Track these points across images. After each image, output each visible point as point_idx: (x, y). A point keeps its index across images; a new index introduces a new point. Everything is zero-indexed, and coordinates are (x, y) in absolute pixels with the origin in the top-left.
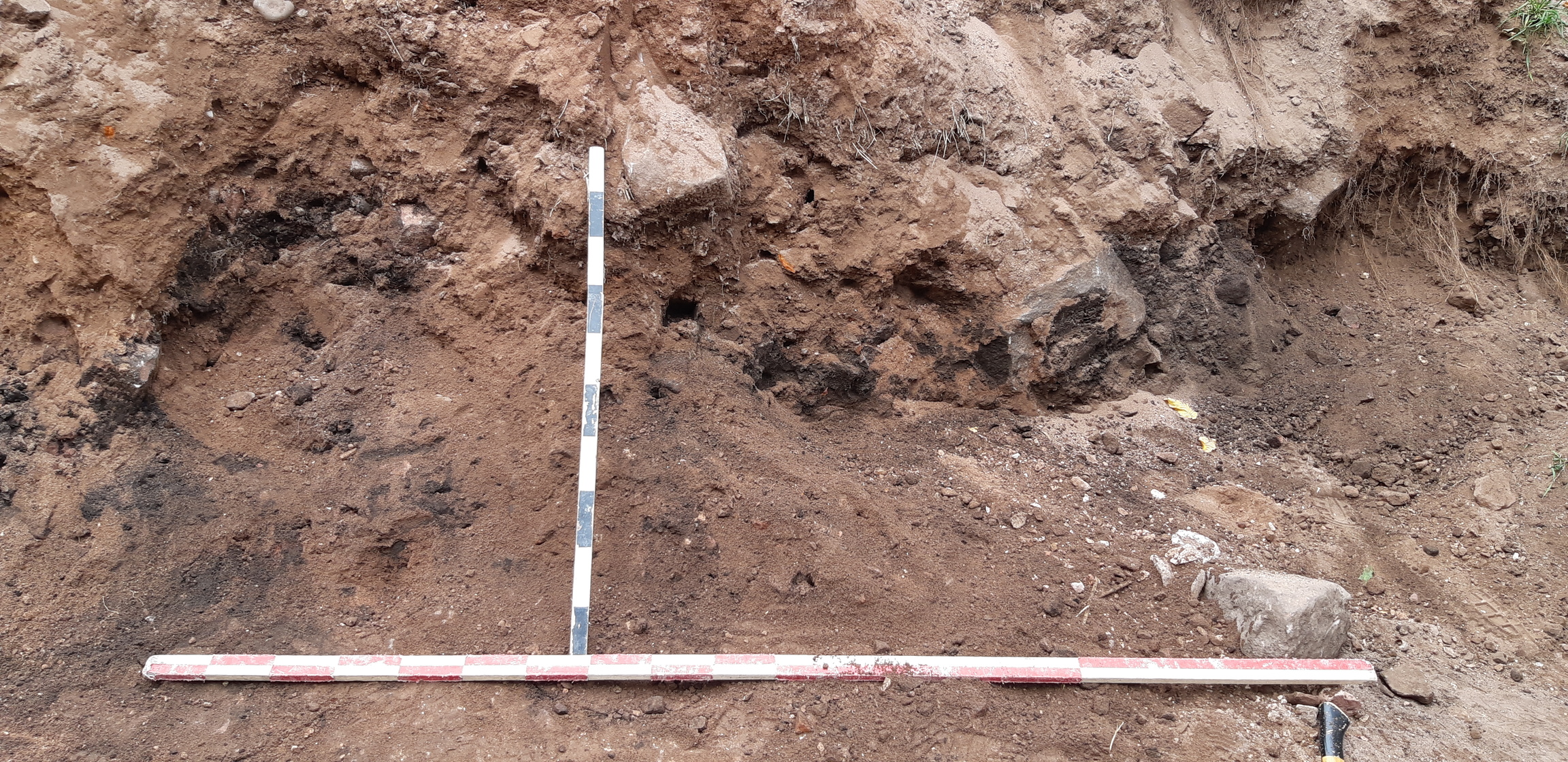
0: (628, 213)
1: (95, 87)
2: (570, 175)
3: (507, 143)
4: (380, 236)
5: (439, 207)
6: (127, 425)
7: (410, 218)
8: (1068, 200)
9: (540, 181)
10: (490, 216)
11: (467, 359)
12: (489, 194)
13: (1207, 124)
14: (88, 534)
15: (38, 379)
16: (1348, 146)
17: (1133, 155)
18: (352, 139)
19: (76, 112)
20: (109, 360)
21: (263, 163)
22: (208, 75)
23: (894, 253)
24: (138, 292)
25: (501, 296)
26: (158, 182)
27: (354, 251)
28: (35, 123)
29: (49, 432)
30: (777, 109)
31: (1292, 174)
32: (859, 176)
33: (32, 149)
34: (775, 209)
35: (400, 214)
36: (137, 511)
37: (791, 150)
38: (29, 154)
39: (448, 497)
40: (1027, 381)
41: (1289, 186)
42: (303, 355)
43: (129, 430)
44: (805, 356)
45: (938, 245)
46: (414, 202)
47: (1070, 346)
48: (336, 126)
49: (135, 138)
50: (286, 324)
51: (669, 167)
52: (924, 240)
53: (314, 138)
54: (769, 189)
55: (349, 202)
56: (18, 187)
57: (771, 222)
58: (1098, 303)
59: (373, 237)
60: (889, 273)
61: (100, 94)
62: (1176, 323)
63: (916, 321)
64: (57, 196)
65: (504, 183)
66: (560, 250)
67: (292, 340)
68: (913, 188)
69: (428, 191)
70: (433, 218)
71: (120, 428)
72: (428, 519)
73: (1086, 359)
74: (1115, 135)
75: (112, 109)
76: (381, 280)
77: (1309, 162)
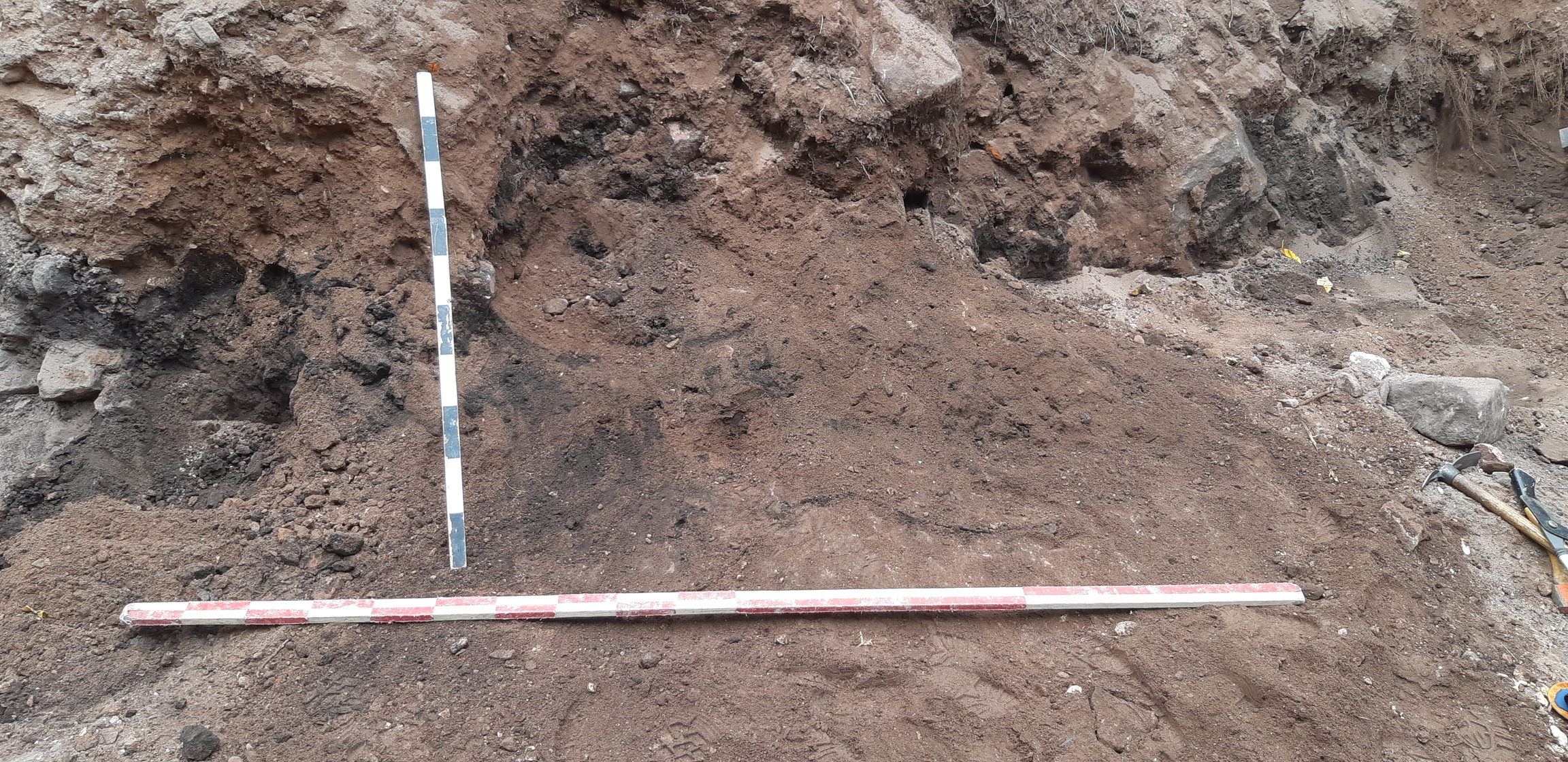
0: (882, 115)
1: (414, 27)
2: (827, 84)
3: (758, 59)
4: (651, 152)
5: (703, 122)
6: (479, 333)
7: (678, 134)
8: (1205, 81)
9: (797, 93)
10: (746, 128)
11: (741, 256)
12: (745, 108)
13: (1304, 8)
14: (476, 429)
15: (399, 297)
16: (1413, 22)
17: (1250, 39)
18: (620, 64)
19: (405, 51)
20: (463, 276)
21: (549, 91)
22: (502, 11)
23: (1082, 137)
24: (475, 214)
25: (764, 198)
26: (480, 112)
27: (625, 167)
28: (372, 63)
29: (419, 343)
30: (983, 14)
31: (1369, 49)
32: (1050, 68)
33: (376, 87)
34: (985, 104)
35: (668, 131)
36: (509, 405)
37: (993, 49)
38: (373, 93)
39: (772, 372)
40: (1185, 243)
41: (1367, 60)
42: (591, 264)
43: (481, 338)
44: (1011, 234)
45: (1116, 127)
46: (682, 120)
47: (1218, 210)
48: (605, 53)
49: (457, 72)
50: (570, 238)
51: (917, 71)
52: (1104, 123)
53: (589, 65)
54: (979, 86)
55: (618, 122)
56: (363, 124)
57: (983, 115)
58: (1239, 171)
59: (643, 153)
60: (1078, 154)
61: (420, 32)
62: (1287, 185)
63: (1095, 197)
64: (401, 130)
65: (758, 96)
66: (820, 153)
67: (576, 252)
68: (1089, 78)
69: (693, 108)
70: (699, 132)
71: (474, 337)
72: (760, 392)
73: (1229, 221)
74: (1235, 22)
75: (434, 47)
76: (656, 192)
77: (1383, 37)
